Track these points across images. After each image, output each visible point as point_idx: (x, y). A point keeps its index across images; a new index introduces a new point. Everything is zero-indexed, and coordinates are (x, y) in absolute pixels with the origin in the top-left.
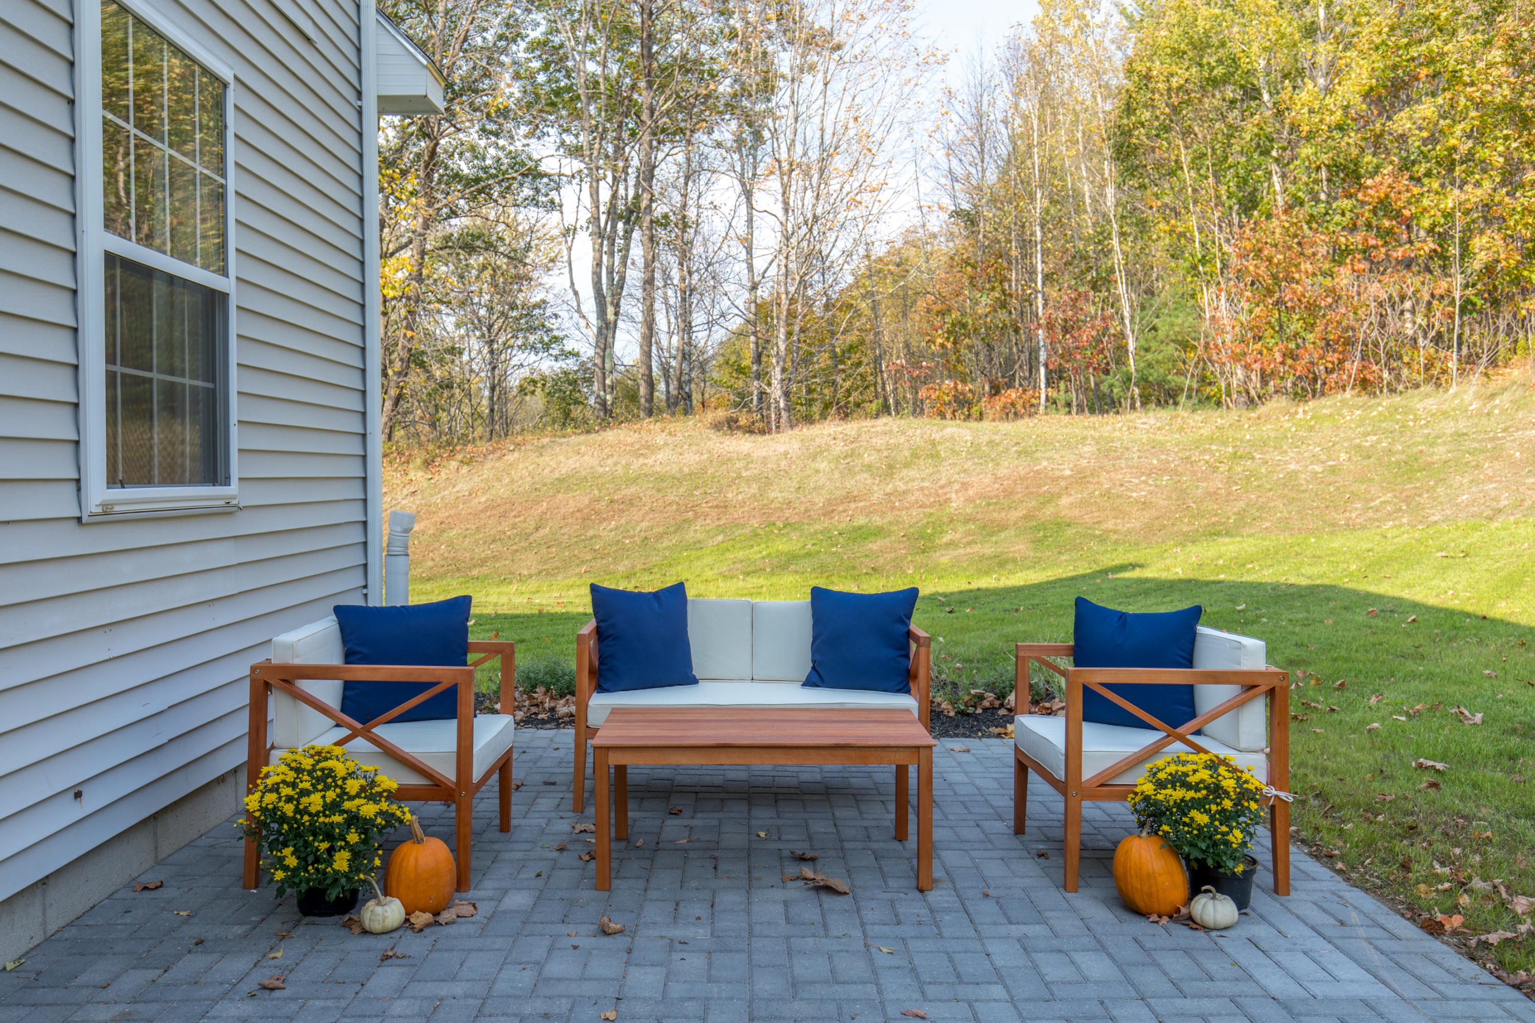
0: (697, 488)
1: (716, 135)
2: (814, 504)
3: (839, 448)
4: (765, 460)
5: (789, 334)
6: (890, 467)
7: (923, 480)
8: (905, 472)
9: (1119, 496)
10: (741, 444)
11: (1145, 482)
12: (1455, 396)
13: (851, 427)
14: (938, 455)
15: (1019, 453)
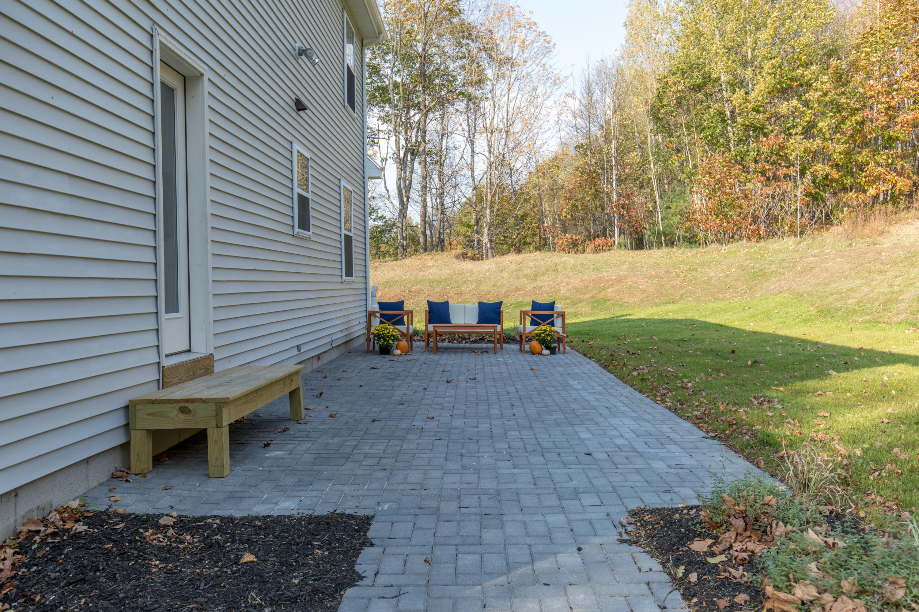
0: (448, 286)
1: (456, 107)
2: (501, 292)
3: (513, 267)
4: (479, 273)
5: (492, 212)
6: (536, 275)
7: (550, 281)
8: (542, 278)
9: (634, 288)
10: (469, 265)
11: (647, 282)
12: (786, 243)
13: (519, 258)
14: (557, 270)
15: (594, 269)
